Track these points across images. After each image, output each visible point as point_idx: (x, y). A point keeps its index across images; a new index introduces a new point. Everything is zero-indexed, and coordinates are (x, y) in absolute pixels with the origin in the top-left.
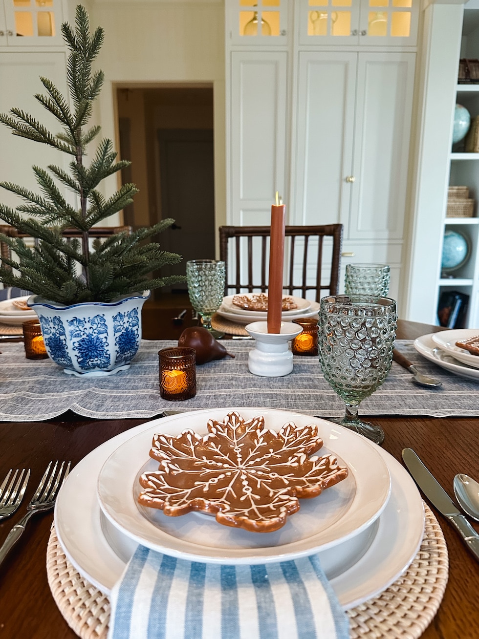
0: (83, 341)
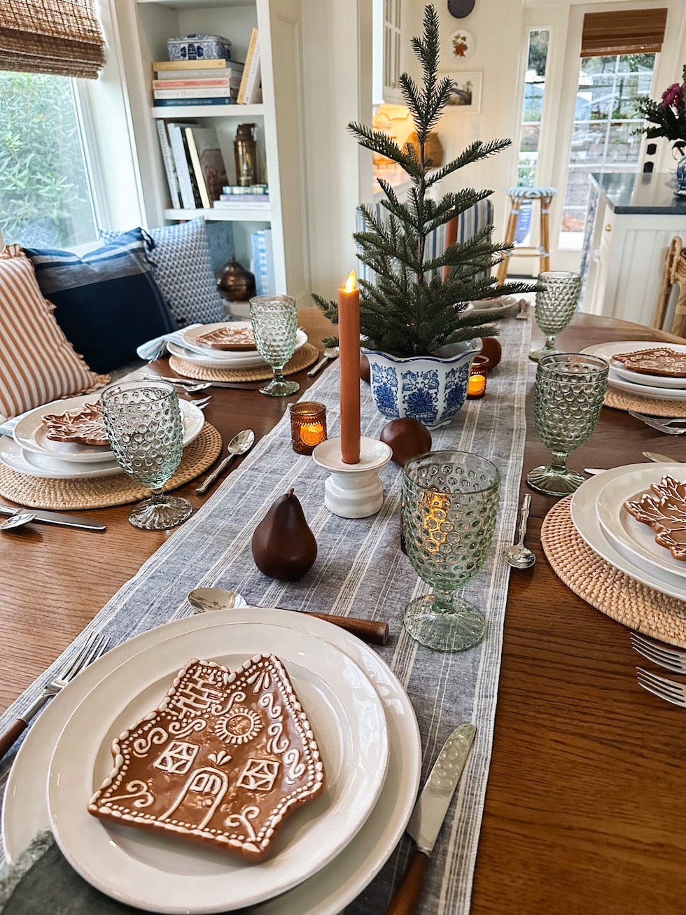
0: (413, 394)
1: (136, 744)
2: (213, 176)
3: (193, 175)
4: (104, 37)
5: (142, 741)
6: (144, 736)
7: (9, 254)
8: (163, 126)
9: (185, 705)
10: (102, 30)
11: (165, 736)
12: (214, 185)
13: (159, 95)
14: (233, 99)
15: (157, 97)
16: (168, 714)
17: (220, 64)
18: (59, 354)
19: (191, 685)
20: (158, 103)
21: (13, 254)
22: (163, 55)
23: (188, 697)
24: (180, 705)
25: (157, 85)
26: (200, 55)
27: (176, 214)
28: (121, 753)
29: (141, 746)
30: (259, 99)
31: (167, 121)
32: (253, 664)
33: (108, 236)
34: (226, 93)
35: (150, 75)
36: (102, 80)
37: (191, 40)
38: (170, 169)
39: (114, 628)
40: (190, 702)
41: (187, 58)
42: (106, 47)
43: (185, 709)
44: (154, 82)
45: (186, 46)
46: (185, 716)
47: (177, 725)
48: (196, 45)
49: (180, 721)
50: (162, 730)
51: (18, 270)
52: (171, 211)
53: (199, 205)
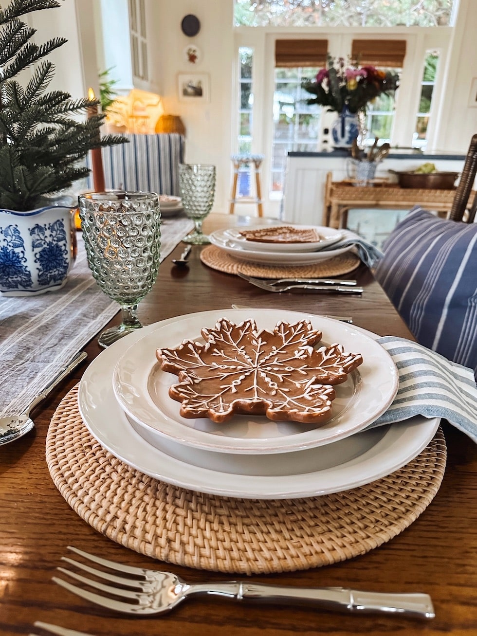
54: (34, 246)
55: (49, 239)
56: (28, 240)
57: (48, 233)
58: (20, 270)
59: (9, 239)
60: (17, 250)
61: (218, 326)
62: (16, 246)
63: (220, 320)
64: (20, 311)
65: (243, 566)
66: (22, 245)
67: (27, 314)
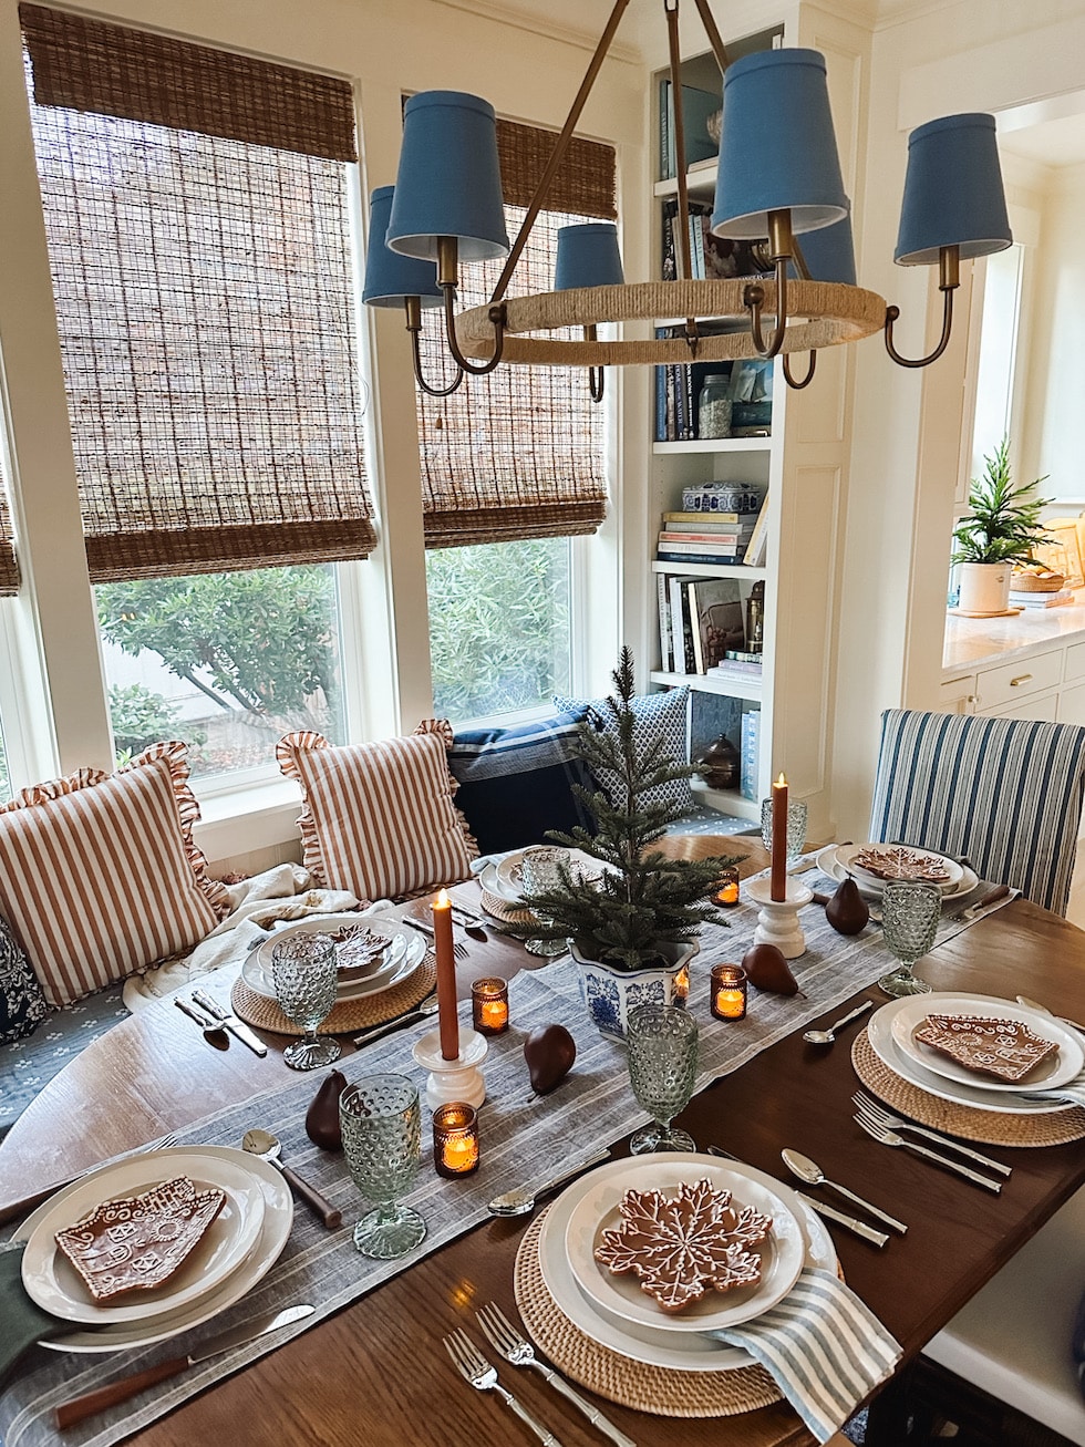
1: (108, 1213)
2: (718, 636)
3: (688, 636)
4: (608, 493)
5: (114, 1212)
6: (117, 1210)
7: (425, 728)
8: (663, 580)
9: (155, 1203)
10: (608, 486)
11: (128, 1216)
12: (717, 647)
13: (665, 548)
14: (738, 560)
15: (660, 550)
16: (141, 1203)
17: (732, 519)
18: (448, 835)
19: (169, 1192)
20: (662, 557)
21: (428, 728)
22: (677, 505)
23: (161, 1198)
24: (151, 1201)
25: (664, 537)
26: (714, 506)
27: (664, 678)
28: (96, 1214)
29: (110, 1216)
30: (762, 564)
31: (668, 576)
32: (209, 1194)
33: (561, 705)
34: (731, 552)
35: (657, 526)
36: (601, 534)
37: (707, 491)
38: (664, 626)
39: (193, 1137)
40: (159, 1202)
41: (700, 509)
42: (608, 503)
43: (152, 1205)
44: (662, 533)
45: (701, 496)
46: (149, 1210)
47: (140, 1212)
48: (711, 496)
49: (143, 1211)
50: (129, 1212)
51: (425, 748)
52: (659, 674)
53: (691, 670)
54: (628, 1003)
55: (645, 998)
56: (624, 997)
57: (645, 991)
58: (613, 1020)
59: (608, 990)
60: (613, 1002)
61: (697, 1185)
62: (612, 998)
63: (703, 1179)
64: (593, 1071)
65: (565, 1368)
66: (618, 999)
67: (599, 1077)
